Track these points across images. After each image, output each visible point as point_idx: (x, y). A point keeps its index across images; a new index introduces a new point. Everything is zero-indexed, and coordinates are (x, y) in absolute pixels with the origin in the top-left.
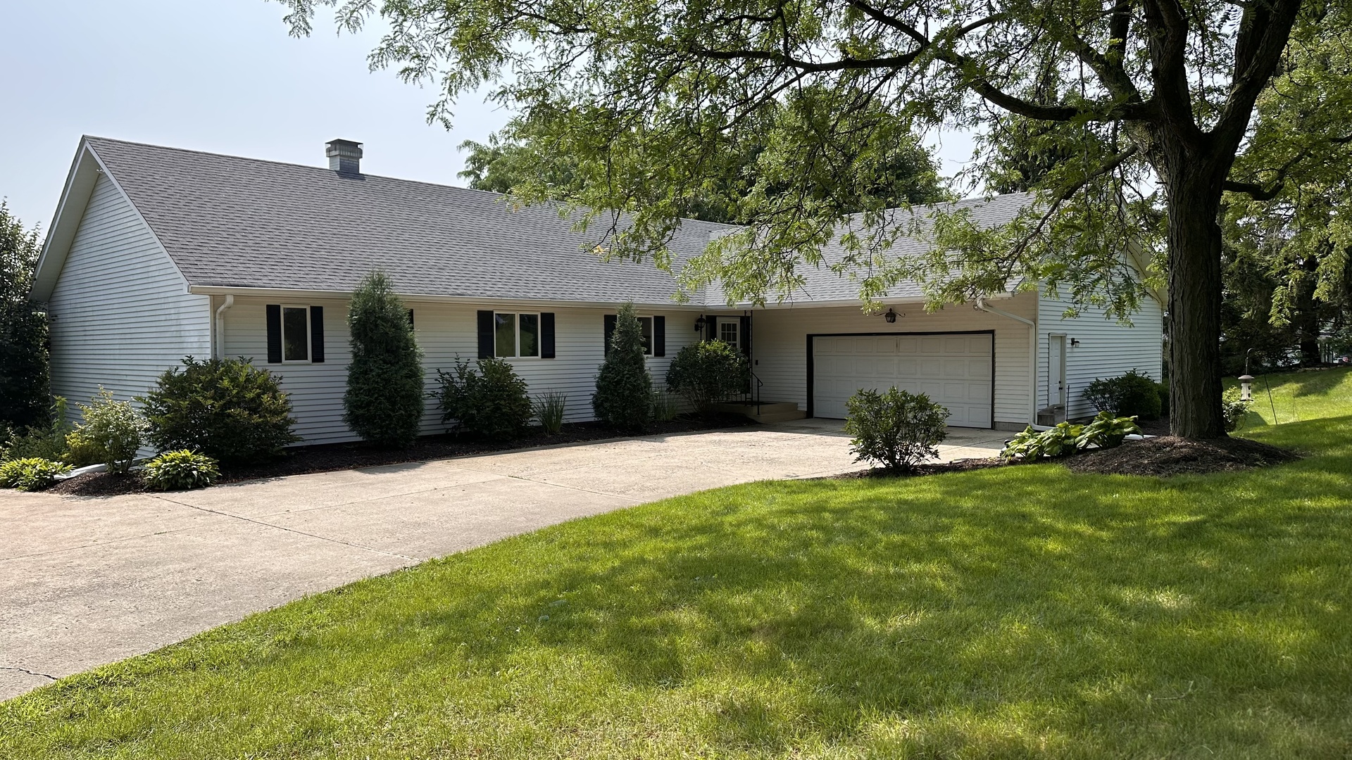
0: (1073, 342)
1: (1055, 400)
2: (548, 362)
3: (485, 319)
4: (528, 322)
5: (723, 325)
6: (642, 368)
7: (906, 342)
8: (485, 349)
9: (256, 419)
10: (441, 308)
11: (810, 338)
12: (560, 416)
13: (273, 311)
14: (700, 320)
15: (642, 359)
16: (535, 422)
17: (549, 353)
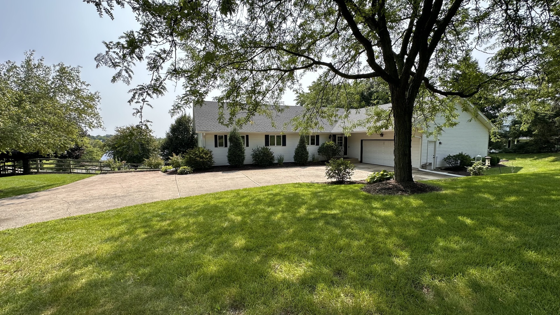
0: (440, 143)
1: (430, 160)
2: (284, 147)
3: (267, 137)
4: (278, 137)
5: (338, 137)
6: (305, 149)
7: (386, 142)
8: (267, 144)
9: (201, 160)
10: (255, 135)
11: (362, 141)
12: (282, 161)
13: (216, 136)
14: (330, 136)
15: (306, 146)
16: (276, 162)
17: (284, 144)
